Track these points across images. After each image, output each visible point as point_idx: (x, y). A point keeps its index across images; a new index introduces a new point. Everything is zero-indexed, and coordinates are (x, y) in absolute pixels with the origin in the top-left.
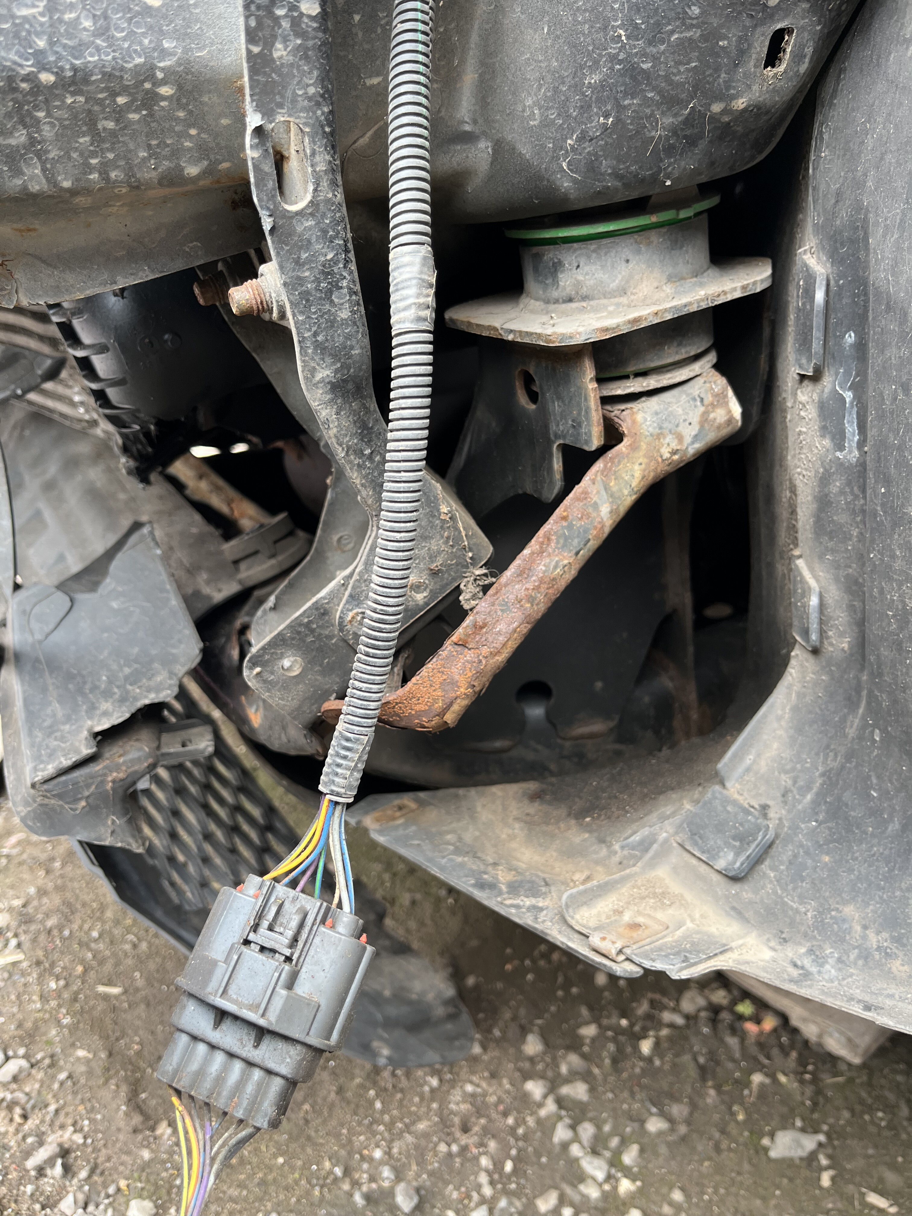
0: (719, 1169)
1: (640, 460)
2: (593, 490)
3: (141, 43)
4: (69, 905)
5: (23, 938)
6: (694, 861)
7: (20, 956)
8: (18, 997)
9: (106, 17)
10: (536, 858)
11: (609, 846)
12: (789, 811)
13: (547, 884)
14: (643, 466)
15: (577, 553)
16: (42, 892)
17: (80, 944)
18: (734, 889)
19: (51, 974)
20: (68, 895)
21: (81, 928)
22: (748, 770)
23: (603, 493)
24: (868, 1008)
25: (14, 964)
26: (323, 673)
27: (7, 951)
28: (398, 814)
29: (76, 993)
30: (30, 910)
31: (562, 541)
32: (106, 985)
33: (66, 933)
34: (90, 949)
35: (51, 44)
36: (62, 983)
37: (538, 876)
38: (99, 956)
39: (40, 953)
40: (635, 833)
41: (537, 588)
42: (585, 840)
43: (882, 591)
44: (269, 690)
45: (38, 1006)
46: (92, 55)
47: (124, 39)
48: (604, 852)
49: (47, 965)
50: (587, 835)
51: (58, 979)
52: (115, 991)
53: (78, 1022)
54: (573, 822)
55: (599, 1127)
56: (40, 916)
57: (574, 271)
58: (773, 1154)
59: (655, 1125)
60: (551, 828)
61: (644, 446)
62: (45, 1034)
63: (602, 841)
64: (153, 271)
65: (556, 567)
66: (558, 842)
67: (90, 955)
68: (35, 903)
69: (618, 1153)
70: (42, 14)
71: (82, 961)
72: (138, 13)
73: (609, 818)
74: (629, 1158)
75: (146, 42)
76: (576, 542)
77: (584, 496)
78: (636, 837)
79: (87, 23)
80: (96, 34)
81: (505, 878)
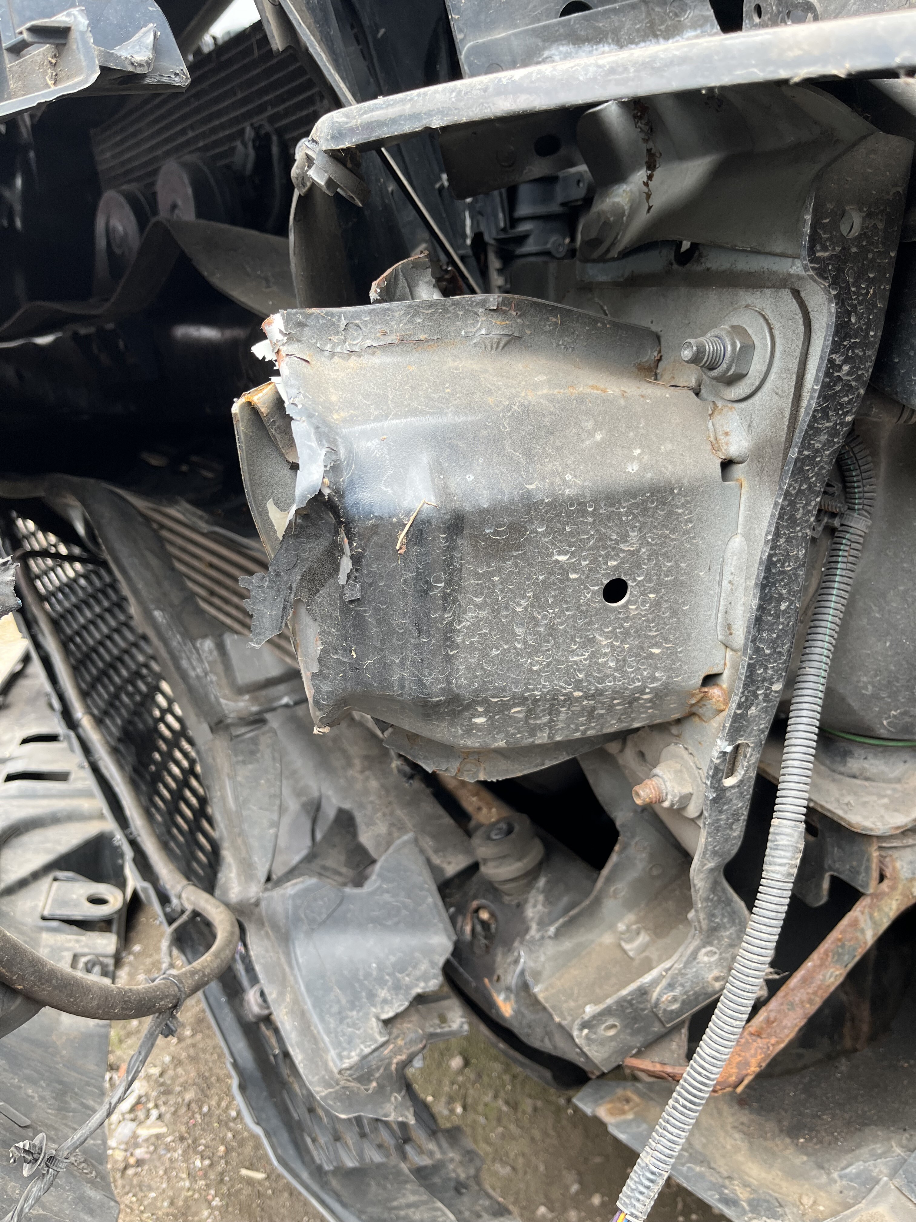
1: (897, 897)
2: (861, 918)
3: (642, 674)
4: (205, 1079)
5: (163, 1109)
6: (908, 1203)
7: (164, 1130)
8: (166, 1172)
9: (624, 660)
10: (764, 1175)
11: (829, 1174)
13: (781, 1206)
14: (899, 902)
15: (846, 966)
16: (177, 1062)
17: (220, 1122)
19: (195, 1151)
20: (202, 1068)
21: (219, 1105)
23: (869, 921)
25: (158, 1137)
26: (632, 1034)
27: (149, 1122)
28: (626, 1107)
29: (222, 1174)
30: (167, 1079)
31: (836, 957)
32: (248, 1168)
33: (205, 1109)
34: (230, 1130)
35: (587, 676)
36: (207, 1162)
37: (771, 1195)
38: (239, 1137)
39: (183, 1129)
40: (849, 1165)
41: (815, 993)
42: (804, 1163)
44: (589, 1045)
45: (187, 1184)
46: (610, 682)
47: (632, 672)
48: (824, 1179)
49: (190, 1141)
50: (805, 1158)
51: (203, 1158)
52: (259, 1176)
53: (227, 1204)
54: (788, 1140)
56: (178, 1089)
57: (862, 760)
60: (769, 1144)
61: (900, 887)
62: (196, 1214)
63: (821, 1167)
64: (568, 754)
65: (831, 977)
66: (779, 1161)
67: (230, 1135)
68: (171, 1072)
70: (586, 660)
71: (223, 1141)
72: (645, 657)
73: (821, 1142)
75: (645, 673)
76: (846, 958)
77: (855, 923)
78: (852, 1170)
79: (612, 664)
80: (616, 670)
81: (743, 1194)
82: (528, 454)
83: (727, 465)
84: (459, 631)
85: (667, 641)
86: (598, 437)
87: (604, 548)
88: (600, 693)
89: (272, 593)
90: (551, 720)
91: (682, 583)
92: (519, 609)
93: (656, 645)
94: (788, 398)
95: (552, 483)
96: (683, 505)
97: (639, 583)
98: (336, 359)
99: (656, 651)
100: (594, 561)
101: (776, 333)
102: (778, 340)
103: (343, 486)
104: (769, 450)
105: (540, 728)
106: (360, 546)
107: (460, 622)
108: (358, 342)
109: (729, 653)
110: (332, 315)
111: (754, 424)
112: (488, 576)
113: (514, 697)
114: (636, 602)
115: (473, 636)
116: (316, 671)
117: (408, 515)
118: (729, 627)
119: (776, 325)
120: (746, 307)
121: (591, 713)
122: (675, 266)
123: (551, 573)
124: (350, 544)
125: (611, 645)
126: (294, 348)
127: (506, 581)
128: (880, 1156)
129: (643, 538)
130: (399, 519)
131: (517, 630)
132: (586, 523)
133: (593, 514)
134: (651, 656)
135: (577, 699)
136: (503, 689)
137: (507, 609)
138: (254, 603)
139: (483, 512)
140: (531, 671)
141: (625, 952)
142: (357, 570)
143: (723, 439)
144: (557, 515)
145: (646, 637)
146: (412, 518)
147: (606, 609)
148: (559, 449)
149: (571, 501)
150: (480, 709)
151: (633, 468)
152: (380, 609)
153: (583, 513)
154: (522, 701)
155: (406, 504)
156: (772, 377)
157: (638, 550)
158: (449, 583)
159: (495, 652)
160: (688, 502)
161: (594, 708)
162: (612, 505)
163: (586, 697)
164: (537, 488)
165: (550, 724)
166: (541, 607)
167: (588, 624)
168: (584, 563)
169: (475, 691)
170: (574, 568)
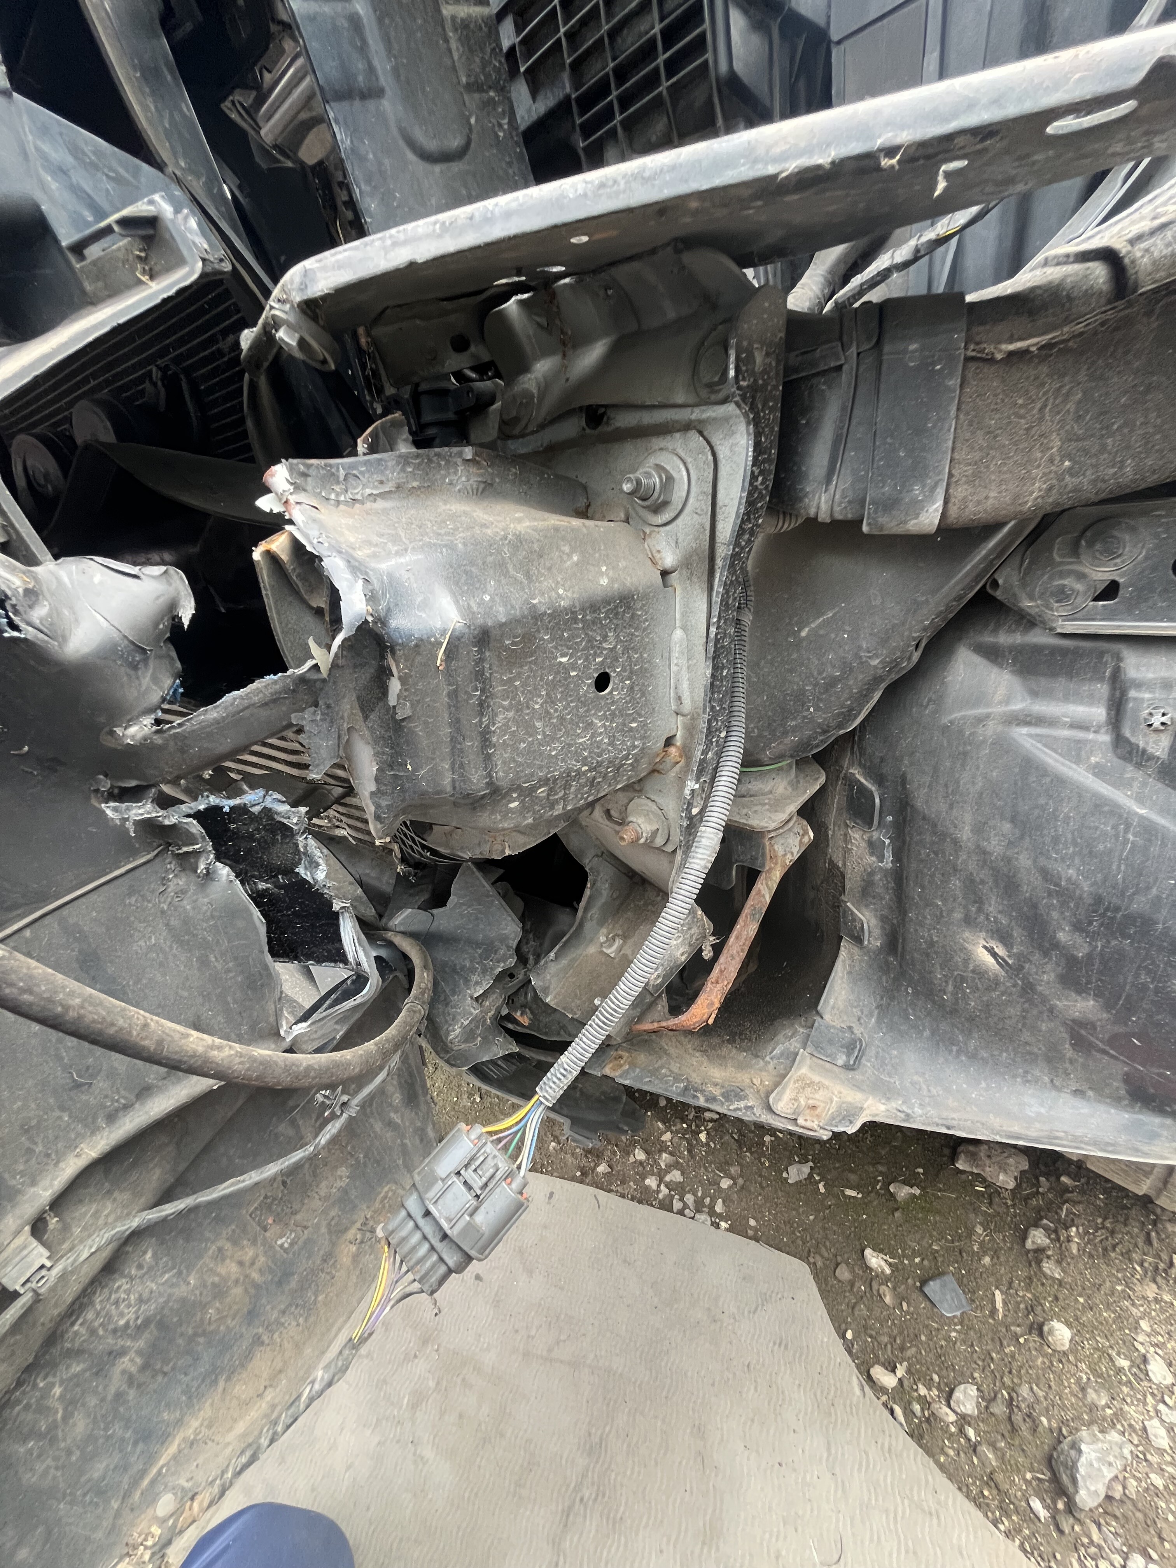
0: (766, 1199)
1: (779, 868)
2: (762, 888)
3: (626, 745)
6: (820, 1062)
9: (614, 736)
10: (723, 1074)
11: (763, 1059)
12: (865, 1028)
13: (743, 1091)
14: (780, 871)
15: (758, 922)
18: (850, 1075)
22: (833, 1008)
23: (766, 888)
24: (948, 1128)
28: (622, 1062)
31: (752, 917)
35: (590, 753)
37: (733, 1086)
40: (774, 1049)
41: (744, 944)
42: (745, 1057)
43: (916, 930)
46: (605, 755)
47: (620, 744)
48: (762, 1063)
50: (745, 1054)
55: (695, 1194)
58: (790, 1181)
59: (725, 1183)
61: (780, 860)
63: (757, 1056)
65: (751, 931)
69: (712, 1208)
70: (588, 740)
72: (627, 731)
74: (719, 1208)
75: (628, 744)
77: (759, 892)
78: (777, 1051)
79: (606, 741)
80: (609, 745)
81: (717, 1092)
82: (528, 575)
83: (665, 574)
84: (494, 732)
85: (640, 715)
86: (575, 558)
87: (592, 648)
88: (600, 764)
89: (325, 725)
90: (565, 794)
91: (646, 669)
92: (537, 707)
93: (634, 720)
94: (706, 514)
95: (550, 597)
96: (641, 608)
97: (619, 674)
98: (342, 507)
99: (634, 725)
100: (586, 660)
101: (690, 466)
102: (692, 472)
103: (382, 614)
104: (695, 558)
105: (557, 802)
106: (406, 667)
107: (494, 724)
108: (359, 491)
109: (680, 718)
110: (331, 466)
111: (680, 540)
112: (511, 681)
113: (540, 780)
114: (617, 689)
115: (504, 735)
116: (374, 789)
117: (443, 634)
118: (679, 698)
119: (689, 460)
120: (661, 449)
121: (592, 783)
122: (588, 431)
123: (558, 673)
124: (398, 666)
125: (604, 726)
126: (301, 497)
127: (524, 684)
128: (791, 1037)
129: (617, 637)
130: (436, 639)
131: (537, 724)
132: (578, 629)
133: (583, 620)
134: (631, 730)
135: (585, 773)
136: (532, 775)
137: (528, 707)
138: (309, 737)
139: (502, 625)
140: (550, 755)
141: (608, 955)
142: (406, 690)
143: (657, 556)
144: (557, 624)
145: (627, 715)
146: (448, 637)
147: (598, 698)
148: (550, 569)
149: (566, 610)
150: (515, 795)
151: (604, 581)
152: (429, 723)
153: (575, 620)
154: (545, 781)
155: (438, 625)
156: (691, 500)
157: (615, 647)
158: (483, 691)
159: (523, 745)
160: (644, 605)
161: (594, 778)
162: (594, 612)
163: (590, 770)
164: (540, 602)
165: (564, 798)
166: (552, 702)
167: (587, 711)
168: (580, 662)
169: (512, 780)
170: (573, 666)
